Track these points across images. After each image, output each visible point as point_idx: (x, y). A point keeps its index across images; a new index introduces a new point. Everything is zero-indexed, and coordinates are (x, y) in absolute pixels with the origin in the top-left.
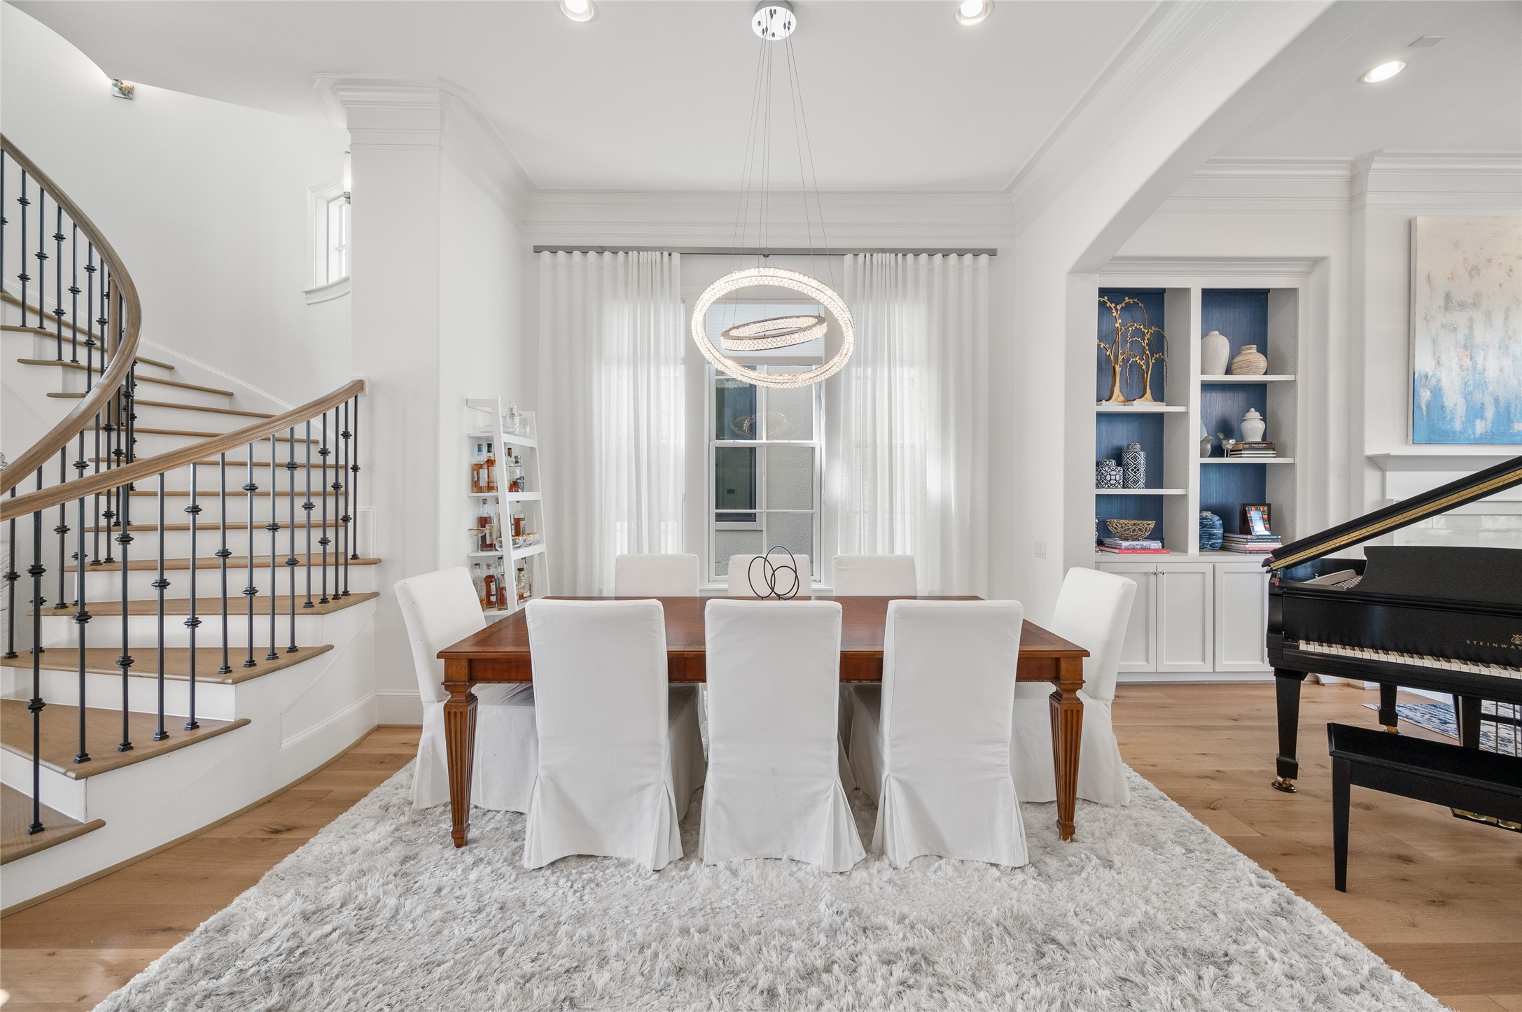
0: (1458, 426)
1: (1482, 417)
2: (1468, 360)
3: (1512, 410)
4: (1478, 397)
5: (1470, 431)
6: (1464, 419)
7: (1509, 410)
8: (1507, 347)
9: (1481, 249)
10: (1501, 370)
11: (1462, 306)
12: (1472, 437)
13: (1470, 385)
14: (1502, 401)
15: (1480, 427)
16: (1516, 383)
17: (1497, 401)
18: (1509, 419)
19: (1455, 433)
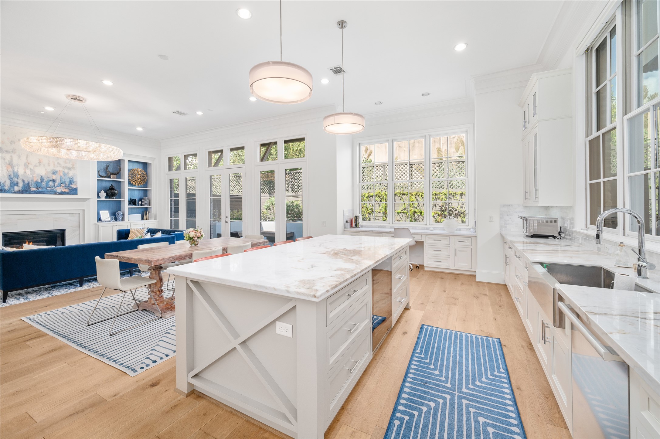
0: (6, 188)
1: (17, 186)
2: (11, 168)
3: (30, 184)
4: (15, 180)
5: (12, 190)
6: (9, 186)
7: (29, 184)
8: (28, 166)
9: (15, 136)
10: (25, 172)
11: (7, 152)
12: (13, 191)
13: (12, 176)
14: (26, 181)
15: (16, 188)
16: (32, 176)
17: (24, 181)
18: (29, 187)
19: (5, 190)
